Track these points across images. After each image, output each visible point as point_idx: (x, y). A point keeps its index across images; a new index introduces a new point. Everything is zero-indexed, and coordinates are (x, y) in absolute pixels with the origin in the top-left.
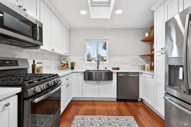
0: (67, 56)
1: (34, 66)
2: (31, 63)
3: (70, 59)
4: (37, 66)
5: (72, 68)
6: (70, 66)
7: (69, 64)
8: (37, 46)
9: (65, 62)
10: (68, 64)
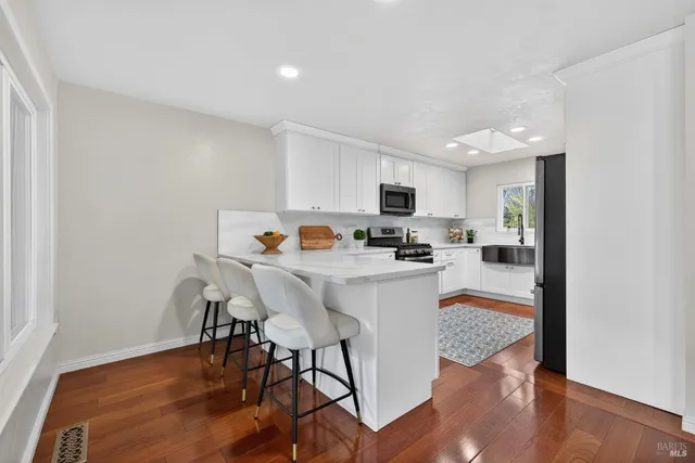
0: (463, 220)
1: (408, 235)
2: (405, 232)
3: (468, 225)
4: (412, 235)
5: (470, 241)
6: (465, 237)
7: (465, 233)
8: (410, 214)
9: (458, 230)
10: (461, 234)
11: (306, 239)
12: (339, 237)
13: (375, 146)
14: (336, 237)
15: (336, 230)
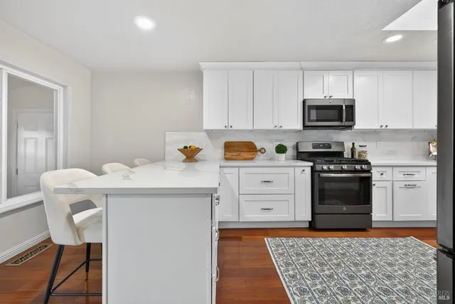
1: (353, 150)
2: (349, 146)
11: (229, 152)
12: (263, 151)
13: (296, 64)
14: (260, 151)
15: (259, 145)
